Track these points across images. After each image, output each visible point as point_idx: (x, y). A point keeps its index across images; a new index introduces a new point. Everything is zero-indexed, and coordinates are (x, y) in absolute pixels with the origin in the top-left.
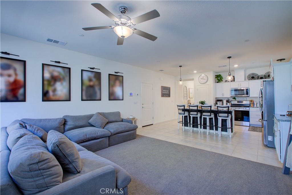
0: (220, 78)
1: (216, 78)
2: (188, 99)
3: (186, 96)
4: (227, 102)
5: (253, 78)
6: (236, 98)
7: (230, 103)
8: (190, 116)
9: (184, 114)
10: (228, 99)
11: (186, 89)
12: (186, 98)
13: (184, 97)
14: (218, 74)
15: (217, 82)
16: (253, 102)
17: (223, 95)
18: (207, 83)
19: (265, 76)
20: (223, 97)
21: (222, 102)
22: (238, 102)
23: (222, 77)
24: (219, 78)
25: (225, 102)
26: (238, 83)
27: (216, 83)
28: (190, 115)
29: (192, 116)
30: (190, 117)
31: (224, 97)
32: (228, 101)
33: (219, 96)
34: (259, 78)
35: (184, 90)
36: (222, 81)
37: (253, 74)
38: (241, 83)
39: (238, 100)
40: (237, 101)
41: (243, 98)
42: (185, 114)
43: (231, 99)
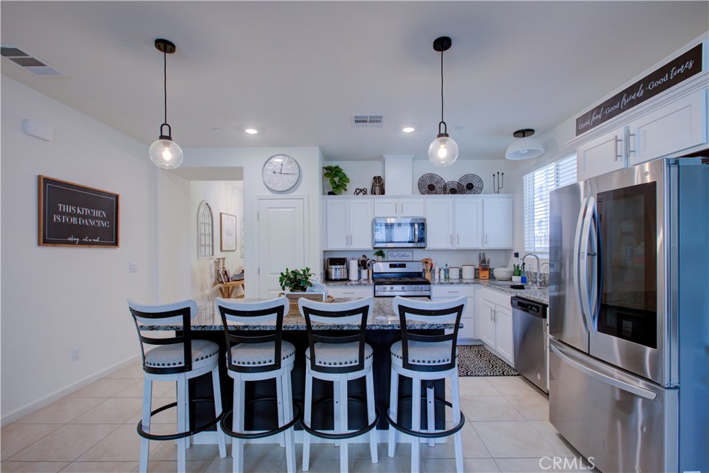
0: (340, 179)
1: (326, 175)
2: (218, 254)
3: (208, 241)
4: (359, 265)
5: (431, 189)
6: (385, 252)
7: (370, 271)
8: (232, 380)
9: (188, 367)
10: (364, 256)
11: (207, 212)
12: (209, 250)
13: (199, 245)
14: (334, 164)
15: (330, 193)
16: (432, 264)
17: (349, 239)
18: (296, 193)
19: (459, 184)
20: (348, 248)
21: (345, 266)
22: (391, 266)
23: (345, 175)
24: (336, 179)
25: (354, 266)
26: (395, 201)
27: (324, 194)
28: (231, 374)
29: (239, 380)
30: (227, 385)
31: (352, 247)
32: (363, 264)
33: (337, 245)
34: (448, 191)
35: (202, 220)
36: (346, 190)
37: (431, 176)
38: (402, 200)
39: (390, 259)
40: (388, 264)
41: (403, 253)
42: (195, 365)
43: (371, 257)
